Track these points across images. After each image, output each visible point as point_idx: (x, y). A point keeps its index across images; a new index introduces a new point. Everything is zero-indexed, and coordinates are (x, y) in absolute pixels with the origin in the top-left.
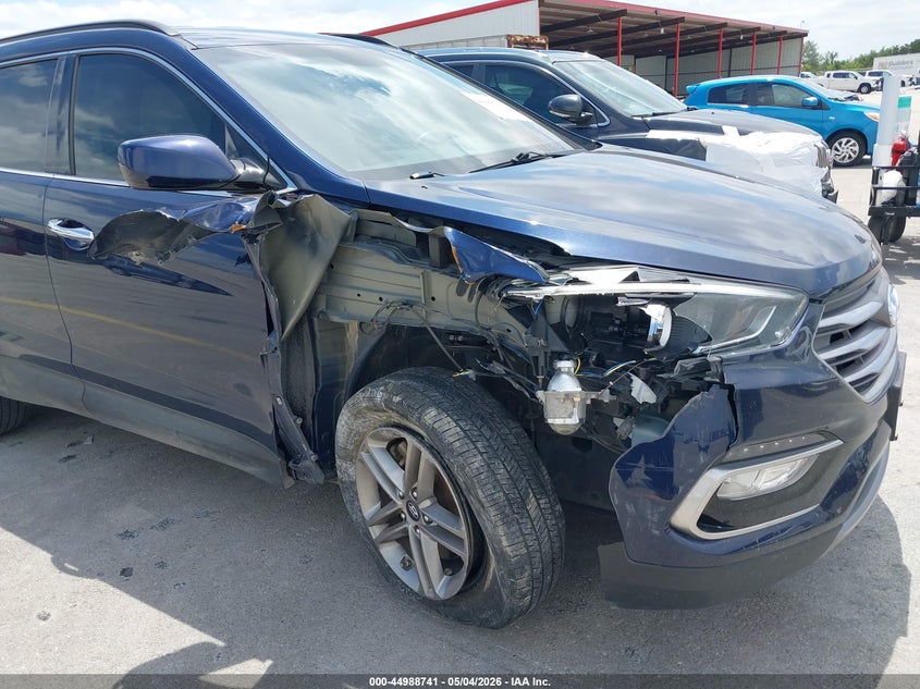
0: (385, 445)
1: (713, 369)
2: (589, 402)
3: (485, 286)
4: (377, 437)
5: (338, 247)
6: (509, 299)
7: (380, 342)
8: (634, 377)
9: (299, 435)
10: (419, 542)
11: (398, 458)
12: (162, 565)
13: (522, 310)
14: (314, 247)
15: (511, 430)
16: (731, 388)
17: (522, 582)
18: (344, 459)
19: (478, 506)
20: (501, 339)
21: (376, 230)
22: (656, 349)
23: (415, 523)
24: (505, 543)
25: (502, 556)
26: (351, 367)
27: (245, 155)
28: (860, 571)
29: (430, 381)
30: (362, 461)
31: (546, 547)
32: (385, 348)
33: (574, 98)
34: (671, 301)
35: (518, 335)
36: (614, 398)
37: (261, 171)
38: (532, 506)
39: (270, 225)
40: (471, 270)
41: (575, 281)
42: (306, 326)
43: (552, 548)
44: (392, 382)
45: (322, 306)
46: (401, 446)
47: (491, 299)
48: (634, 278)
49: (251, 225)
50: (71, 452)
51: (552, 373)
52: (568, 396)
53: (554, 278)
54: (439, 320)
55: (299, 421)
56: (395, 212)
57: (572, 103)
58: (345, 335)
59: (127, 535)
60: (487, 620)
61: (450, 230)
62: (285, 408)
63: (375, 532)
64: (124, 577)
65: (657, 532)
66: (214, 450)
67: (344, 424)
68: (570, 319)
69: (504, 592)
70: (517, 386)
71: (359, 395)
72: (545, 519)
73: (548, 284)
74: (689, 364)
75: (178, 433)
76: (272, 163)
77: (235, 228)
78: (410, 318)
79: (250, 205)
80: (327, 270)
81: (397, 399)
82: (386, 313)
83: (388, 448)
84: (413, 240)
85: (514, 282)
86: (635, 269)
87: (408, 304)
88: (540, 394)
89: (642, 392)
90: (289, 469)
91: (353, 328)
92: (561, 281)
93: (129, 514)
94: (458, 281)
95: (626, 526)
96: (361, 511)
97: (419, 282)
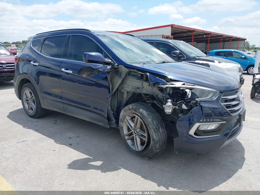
0: (130, 118)
1: (198, 102)
2: (173, 108)
3: (154, 85)
4: (129, 116)
5: (125, 76)
6: (159, 87)
7: (130, 98)
8: (183, 104)
9: (112, 115)
10: (136, 139)
11: (133, 121)
12: (78, 144)
13: (161, 90)
14: (120, 76)
15: (157, 115)
16: (201, 106)
17: (158, 146)
18: (121, 121)
19: (149, 128)
20: (157, 96)
21: (132, 73)
22: (187, 98)
23: (135, 135)
24: (154, 137)
25: (154, 140)
26: (124, 102)
27: (107, 57)
28: (234, 157)
29: (141, 104)
30: (125, 122)
31: (163, 139)
32: (131, 99)
33: (178, 52)
34: (191, 89)
35: (160, 95)
36: (179, 108)
37: (111, 61)
38: (161, 130)
39: (112, 71)
40: (152, 82)
41: (172, 84)
42: (116, 92)
43: (164, 140)
44: (133, 104)
45: (120, 88)
46: (134, 119)
47: (155, 87)
48: (184, 84)
49: (109, 70)
50: (55, 122)
51: (167, 102)
52: (169, 106)
53: (168, 83)
54: (144, 92)
55: (113, 112)
56: (137, 70)
57: (177, 53)
58: (123, 95)
59: (70, 138)
60: (149, 156)
61: (148, 73)
62: (110, 109)
63: (126, 137)
64: (70, 145)
65: (186, 135)
66: (92, 119)
67: (122, 113)
68: (171, 92)
69: (154, 148)
70: (159, 106)
71: (126, 107)
72: (163, 133)
73: (167, 85)
74: (194, 102)
75: (85, 115)
76: (113, 59)
77: (106, 71)
78: (138, 91)
79: (109, 67)
80: (122, 81)
81: (134, 107)
82: (133, 90)
83: (131, 119)
84: (140, 76)
85: (160, 84)
86: (184, 83)
87: (138, 88)
88: (164, 106)
89: (184, 107)
90: (109, 123)
91: (126, 93)
92: (170, 84)
93: (70, 134)
94: (149, 84)
95: (180, 133)
96: (124, 133)
97: (141, 84)
